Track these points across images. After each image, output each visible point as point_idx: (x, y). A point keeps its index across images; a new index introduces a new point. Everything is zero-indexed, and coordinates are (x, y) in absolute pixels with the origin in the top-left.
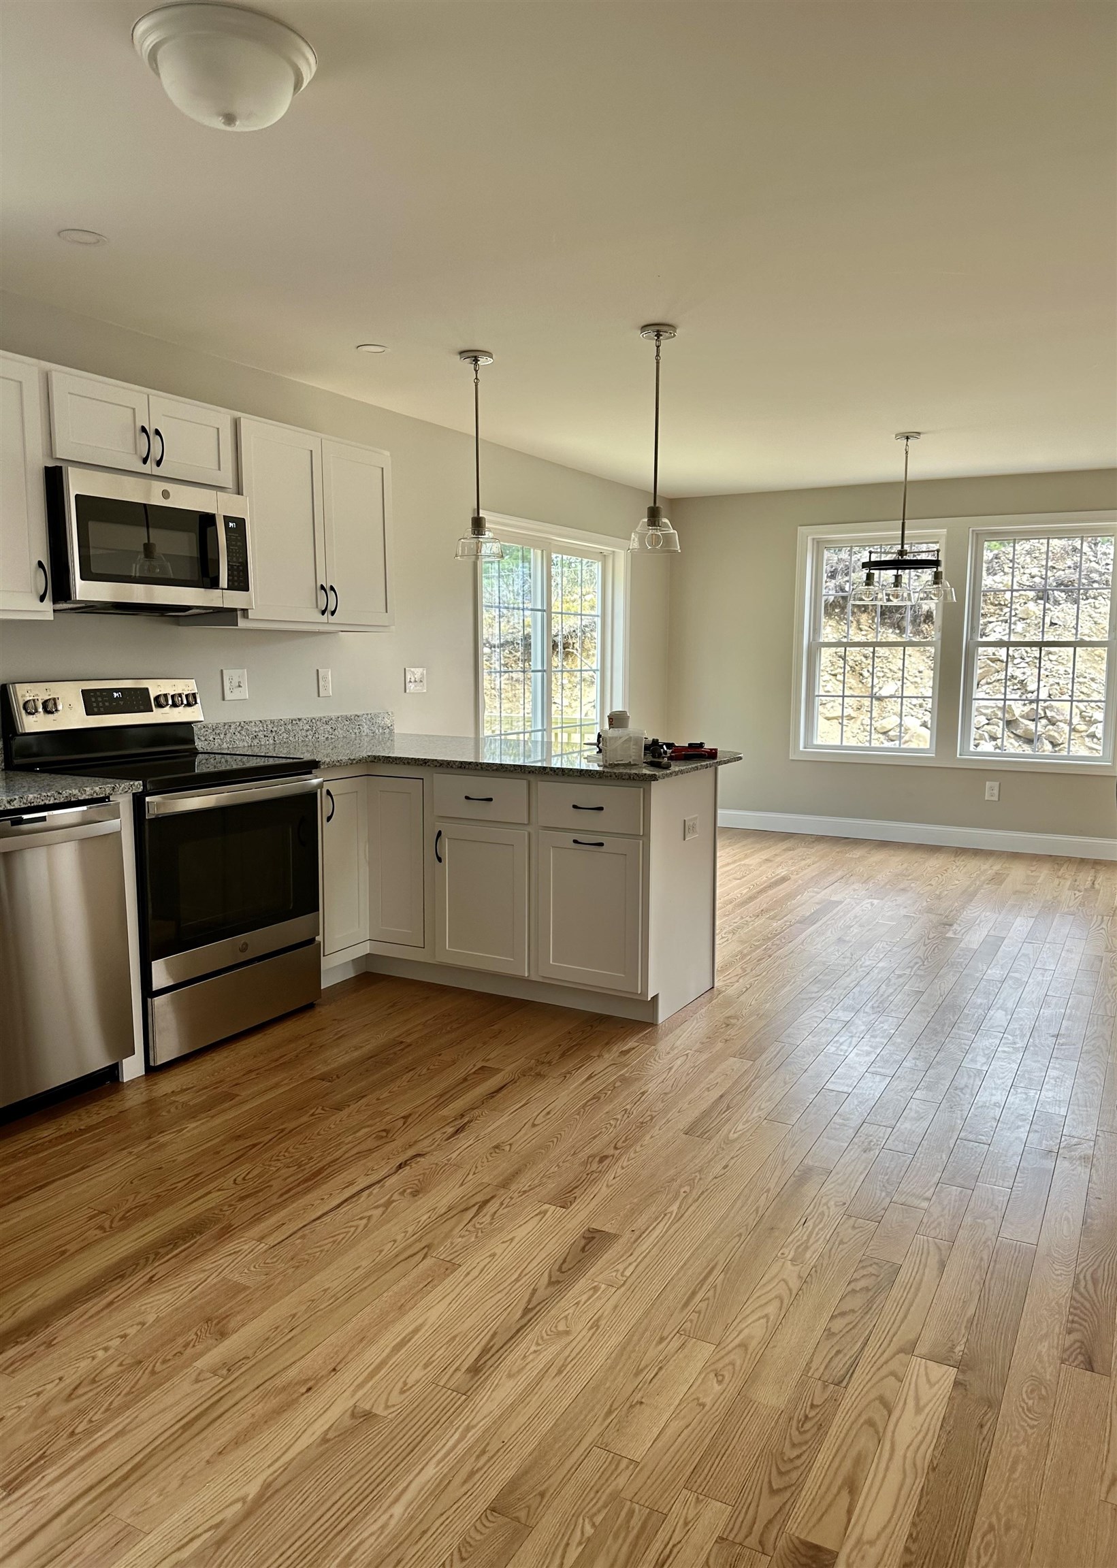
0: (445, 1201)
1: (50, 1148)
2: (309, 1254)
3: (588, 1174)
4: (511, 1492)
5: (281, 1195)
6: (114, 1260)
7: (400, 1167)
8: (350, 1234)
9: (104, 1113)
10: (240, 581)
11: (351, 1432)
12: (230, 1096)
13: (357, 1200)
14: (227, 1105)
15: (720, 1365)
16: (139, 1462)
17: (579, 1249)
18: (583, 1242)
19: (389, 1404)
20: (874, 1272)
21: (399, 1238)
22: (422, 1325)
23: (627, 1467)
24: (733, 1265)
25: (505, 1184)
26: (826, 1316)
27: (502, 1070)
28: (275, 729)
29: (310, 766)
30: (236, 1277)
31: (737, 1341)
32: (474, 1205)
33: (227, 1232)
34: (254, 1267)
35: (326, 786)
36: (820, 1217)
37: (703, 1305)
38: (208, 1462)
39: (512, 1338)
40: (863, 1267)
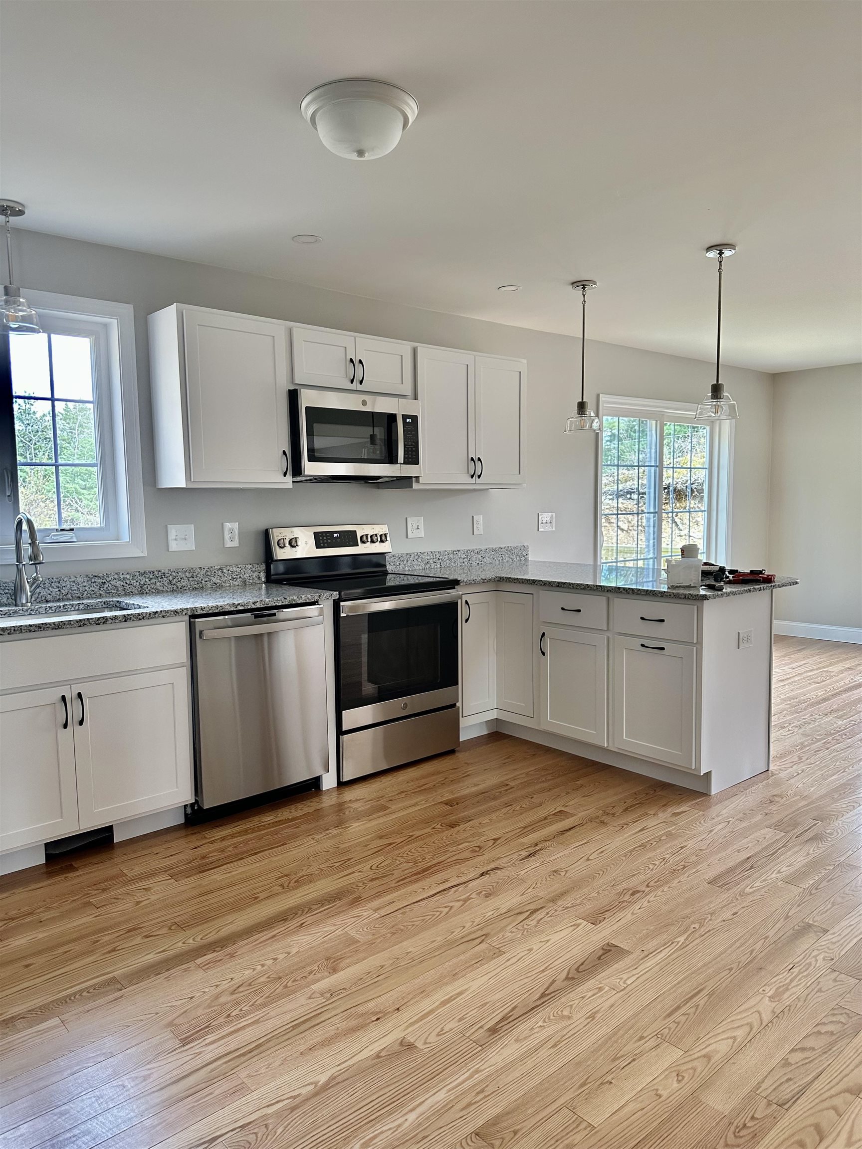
0: (508, 904)
1: (269, 828)
2: (404, 926)
3: (620, 903)
4: (495, 1124)
5: (398, 882)
6: (283, 908)
7: (482, 875)
8: (436, 916)
9: (307, 809)
10: (412, 457)
11: (397, 1054)
12: (384, 808)
13: (447, 893)
14: (381, 814)
15: (683, 1068)
16: (261, 1043)
17: (597, 956)
18: (601, 952)
19: (428, 1041)
20: (843, 1020)
21: (468, 925)
22: (466, 990)
23: (585, 1129)
24: (719, 991)
25: (553, 900)
26: (788, 1048)
27: (575, 815)
28: (441, 557)
29: (454, 584)
30: (353, 933)
31: (703, 1052)
32: (527, 911)
33: (357, 901)
34: (367, 928)
35: (465, 598)
36: (807, 966)
37: (684, 1018)
38: (302, 1053)
39: (526, 1013)
40: (834, 1015)
